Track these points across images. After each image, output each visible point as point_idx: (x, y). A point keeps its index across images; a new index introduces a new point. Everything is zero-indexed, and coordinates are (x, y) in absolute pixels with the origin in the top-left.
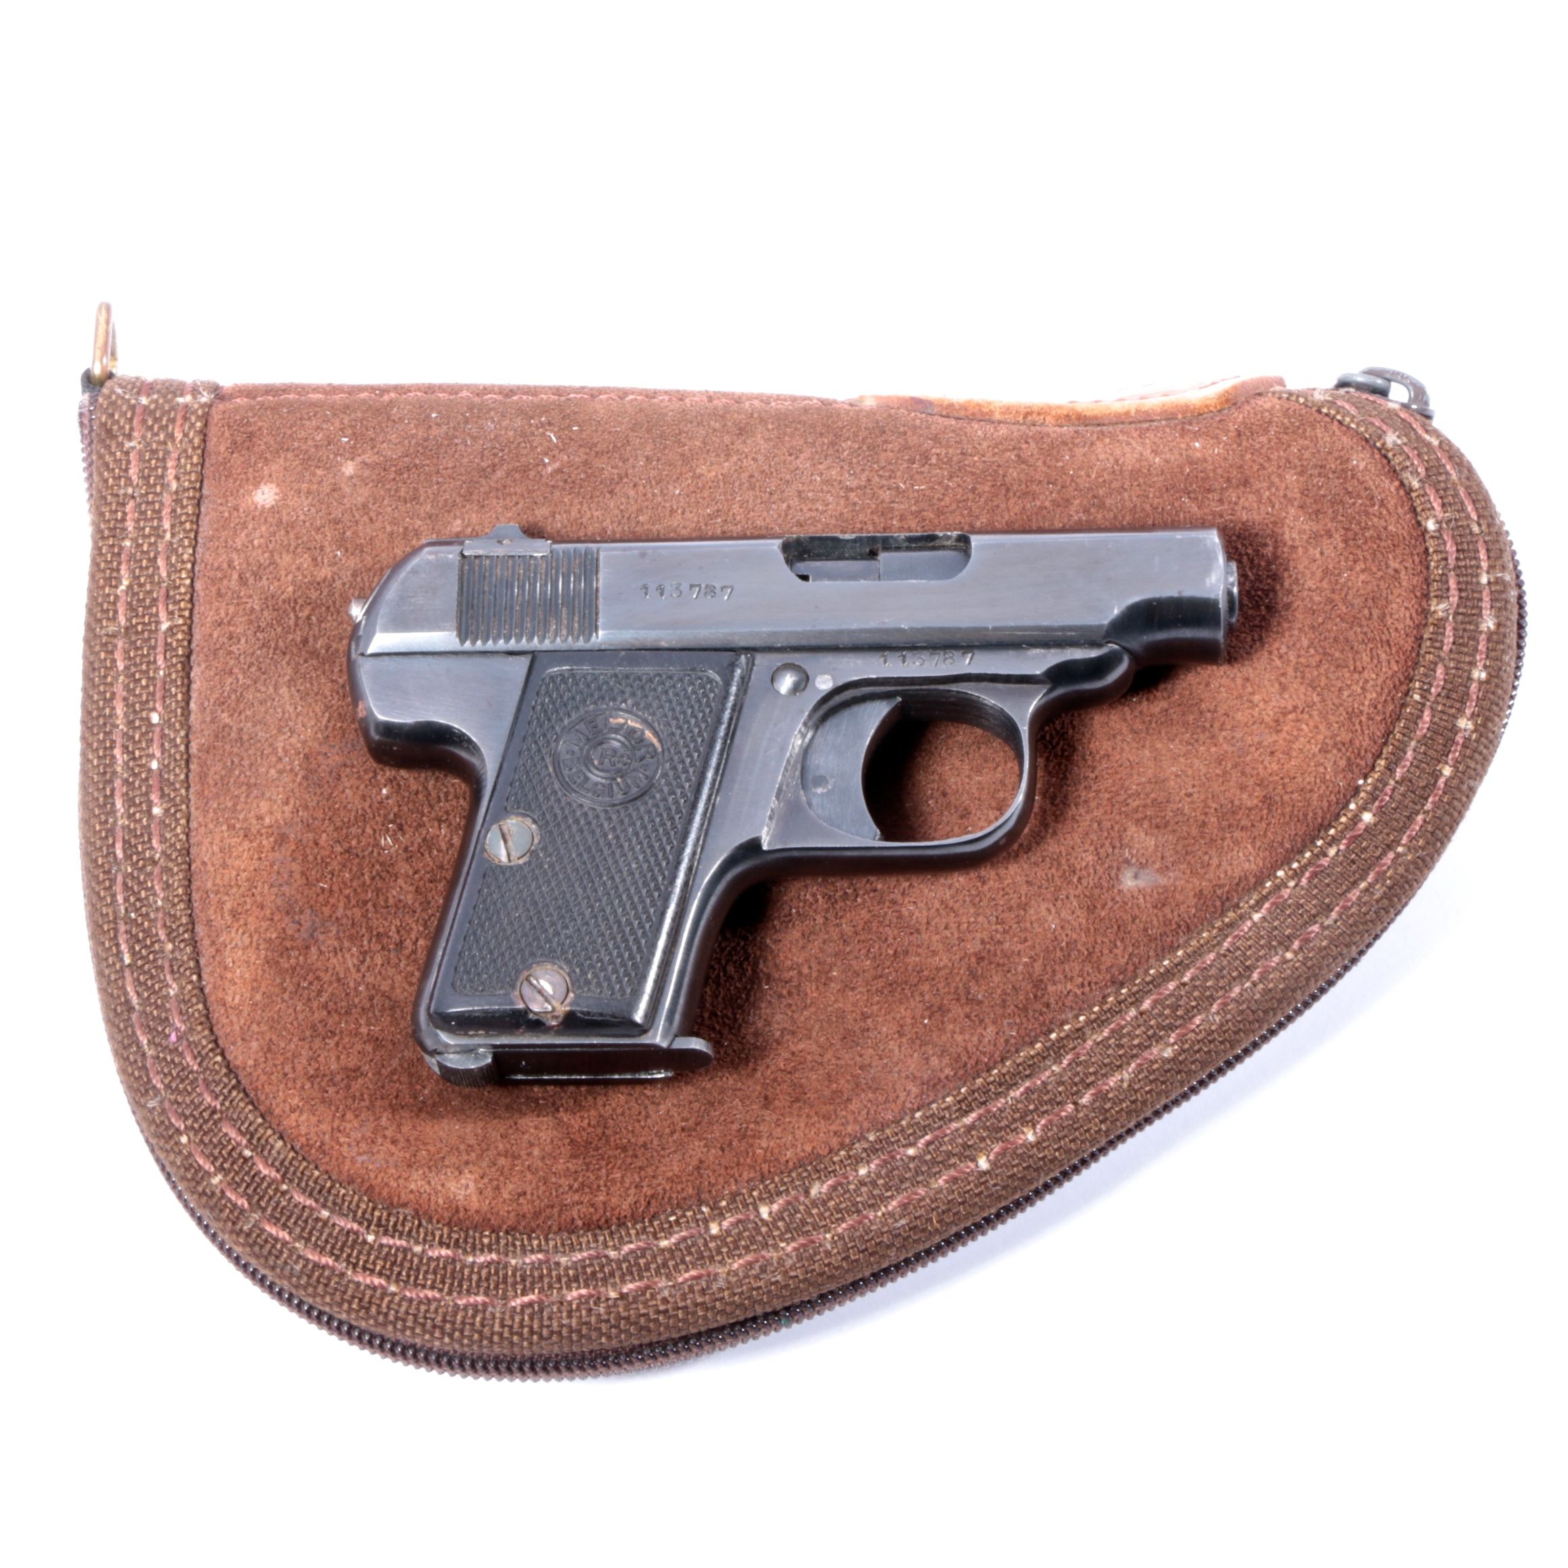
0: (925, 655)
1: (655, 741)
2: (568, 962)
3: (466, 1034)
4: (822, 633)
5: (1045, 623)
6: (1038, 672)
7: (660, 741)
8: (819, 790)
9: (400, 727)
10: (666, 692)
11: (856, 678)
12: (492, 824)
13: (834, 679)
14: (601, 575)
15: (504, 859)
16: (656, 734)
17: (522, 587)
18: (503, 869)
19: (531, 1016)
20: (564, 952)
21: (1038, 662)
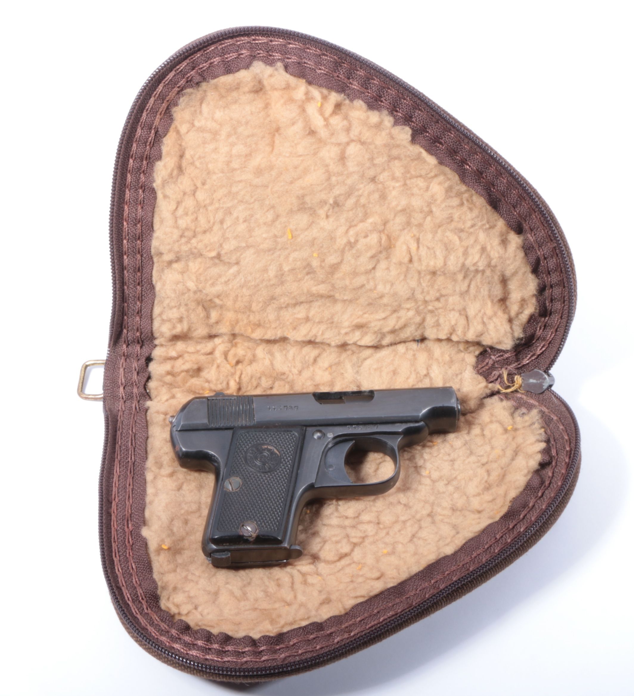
0: (361, 427)
1: (278, 453)
2: (256, 520)
3: (223, 545)
4: (329, 420)
5: (401, 415)
6: (400, 430)
7: (279, 452)
8: (331, 469)
9: (191, 452)
10: (280, 438)
11: (340, 434)
12: (226, 479)
13: (333, 434)
14: (254, 404)
15: (231, 490)
16: (278, 450)
17: (228, 408)
18: (231, 493)
19: (245, 538)
20: (254, 517)
21: (400, 428)
